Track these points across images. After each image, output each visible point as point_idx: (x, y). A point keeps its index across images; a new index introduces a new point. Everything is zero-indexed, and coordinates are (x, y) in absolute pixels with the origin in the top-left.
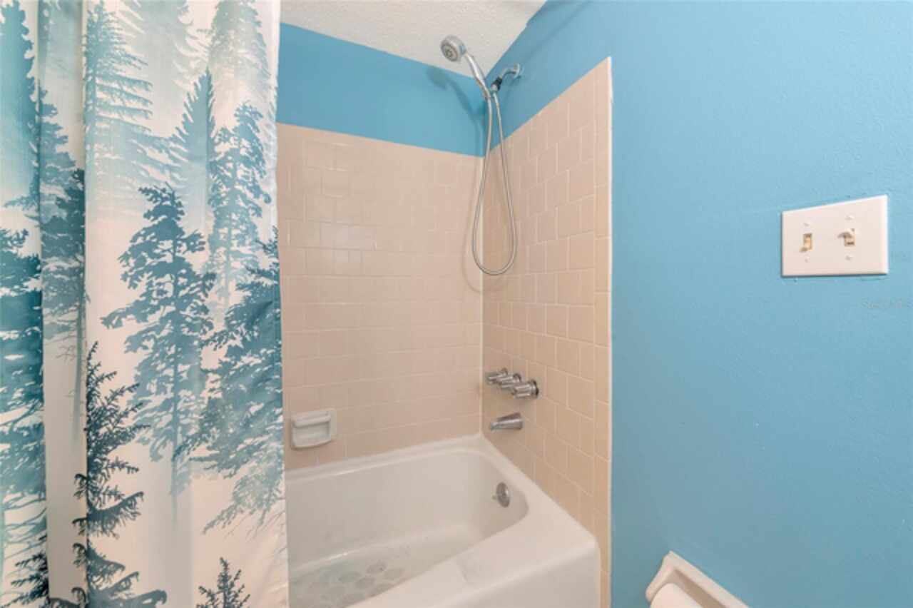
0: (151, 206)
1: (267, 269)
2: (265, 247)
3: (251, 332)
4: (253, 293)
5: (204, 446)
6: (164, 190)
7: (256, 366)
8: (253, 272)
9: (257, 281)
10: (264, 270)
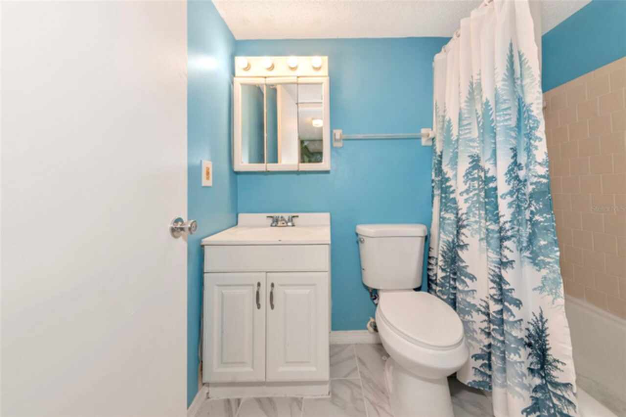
0: (471, 160)
1: (543, 174)
2: (540, 164)
3: (538, 205)
4: (537, 187)
5: (529, 252)
6: (475, 154)
7: (541, 222)
8: (535, 176)
9: (538, 180)
10: (541, 175)
